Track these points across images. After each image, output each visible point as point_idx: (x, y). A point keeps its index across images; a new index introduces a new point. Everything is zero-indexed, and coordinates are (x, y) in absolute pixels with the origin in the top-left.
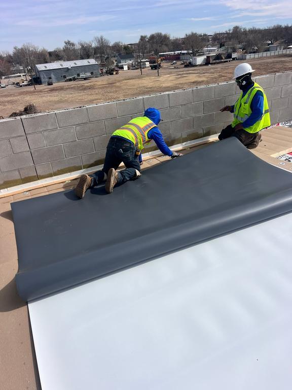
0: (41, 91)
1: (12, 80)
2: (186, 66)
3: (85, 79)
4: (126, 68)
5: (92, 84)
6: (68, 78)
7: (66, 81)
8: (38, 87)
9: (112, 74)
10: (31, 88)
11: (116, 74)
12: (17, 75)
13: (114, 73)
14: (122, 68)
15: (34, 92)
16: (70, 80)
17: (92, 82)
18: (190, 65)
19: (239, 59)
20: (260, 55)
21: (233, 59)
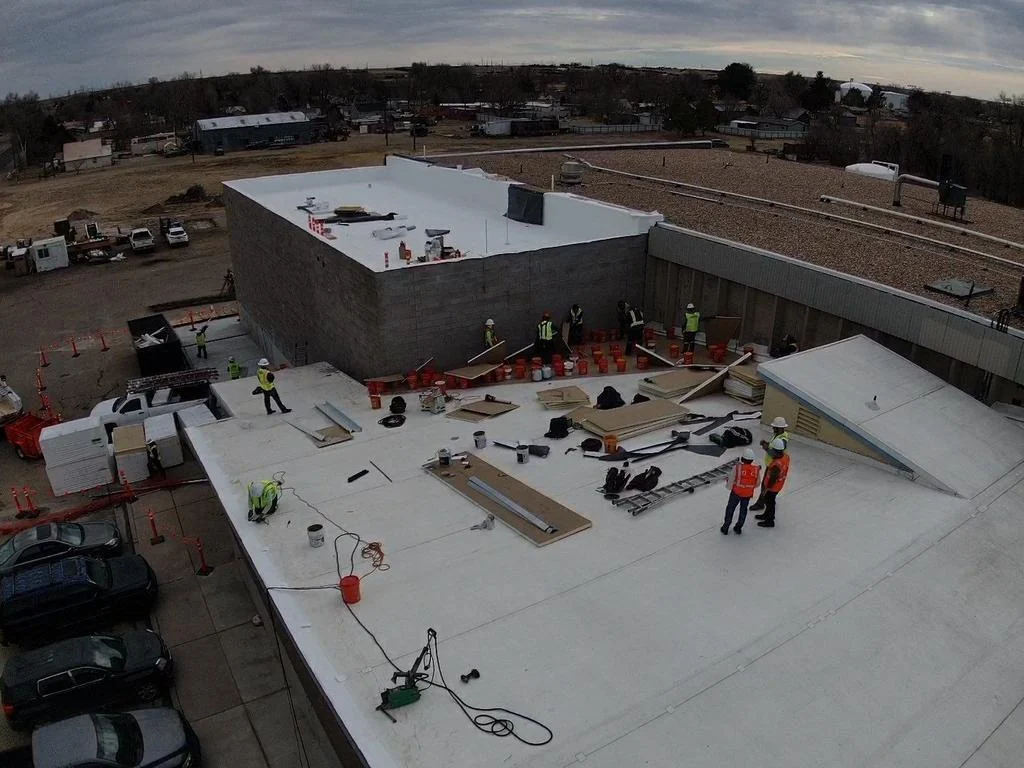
0: (203, 166)
1: (152, 145)
2: (473, 136)
3: (284, 147)
4: (364, 129)
5: (294, 156)
6: (252, 144)
7: (247, 149)
8: (200, 159)
9: (336, 140)
10: (186, 161)
11: (342, 140)
12: (158, 135)
13: (339, 138)
14: (357, 128)
15: (193, 167)
16: (256, 148)
17: (294, 153)
18: (479, 134)
19: (573, 132)
20: (612, 128)
21: (563, 131)
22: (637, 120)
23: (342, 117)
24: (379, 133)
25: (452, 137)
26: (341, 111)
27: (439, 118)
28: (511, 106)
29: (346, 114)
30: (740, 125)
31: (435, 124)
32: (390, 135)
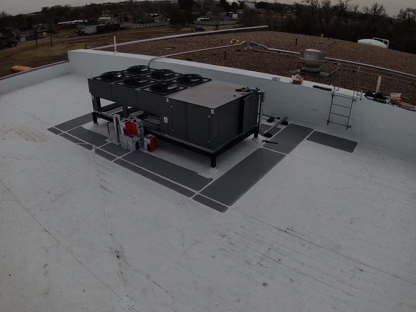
2: (79, 35)
9: (11, 47)
11: (15, 46)
13: (13, 45)
18: (81, 34)
19: (127, 29)
20: (145, 25)
21: (122, 29)
22: (153, 21)
23: (13, 35)
24: (32, 40)
25: (68, 37)
26: (12, 32)
27: (59, 30)
28: (93, 20)
29: (15, 34)
30: (201, 20)
31: (58, 32)
32: (38, 40)
